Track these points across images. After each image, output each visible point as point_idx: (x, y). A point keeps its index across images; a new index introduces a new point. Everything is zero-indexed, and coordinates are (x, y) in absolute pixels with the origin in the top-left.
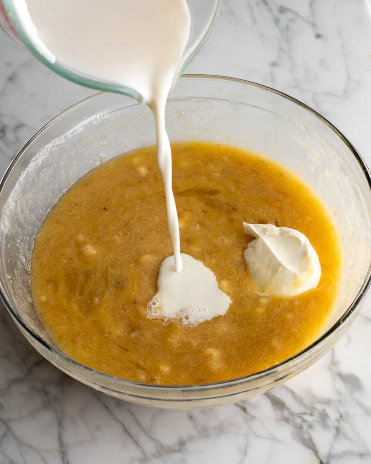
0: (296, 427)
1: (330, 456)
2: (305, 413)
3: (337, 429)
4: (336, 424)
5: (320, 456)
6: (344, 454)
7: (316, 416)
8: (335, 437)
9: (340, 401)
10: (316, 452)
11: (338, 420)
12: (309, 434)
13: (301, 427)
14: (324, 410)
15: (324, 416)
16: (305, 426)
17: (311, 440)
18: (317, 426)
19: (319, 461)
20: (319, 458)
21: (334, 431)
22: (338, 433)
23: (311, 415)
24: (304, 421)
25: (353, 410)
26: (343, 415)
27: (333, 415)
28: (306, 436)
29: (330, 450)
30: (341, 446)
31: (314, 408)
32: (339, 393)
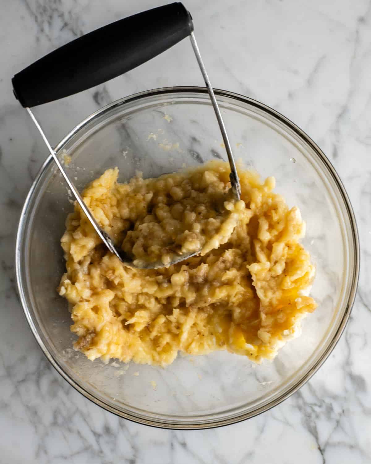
0: (306, 415)
1: (327, 444)
2: (315, 405)
3: (338, 422)
4: (338, 417)
5: (320, 443)
6: (338, 444)
7: (324, 409)
8: (335, 429)
9: (345, 398)
10: (317, 438)
11: (340, 415)
12: (315, 423)
13: (310, 416)
14: (331, 404)
15: (330, 409)
16: (313, 416)
17: (315, 428)
18: (323, 417)
19: (317, 447)
20: (318, 444)
21: (335, 423)
22: (337, 425)
23: (320, 406)
24: (314, 411)
25: (354, 408)
26: (345, 412)
27: (337, 409)
28: (312, 424)
29: (328, 439)
30: (338, 437)
31: (324, 401)
32: (346, 391)
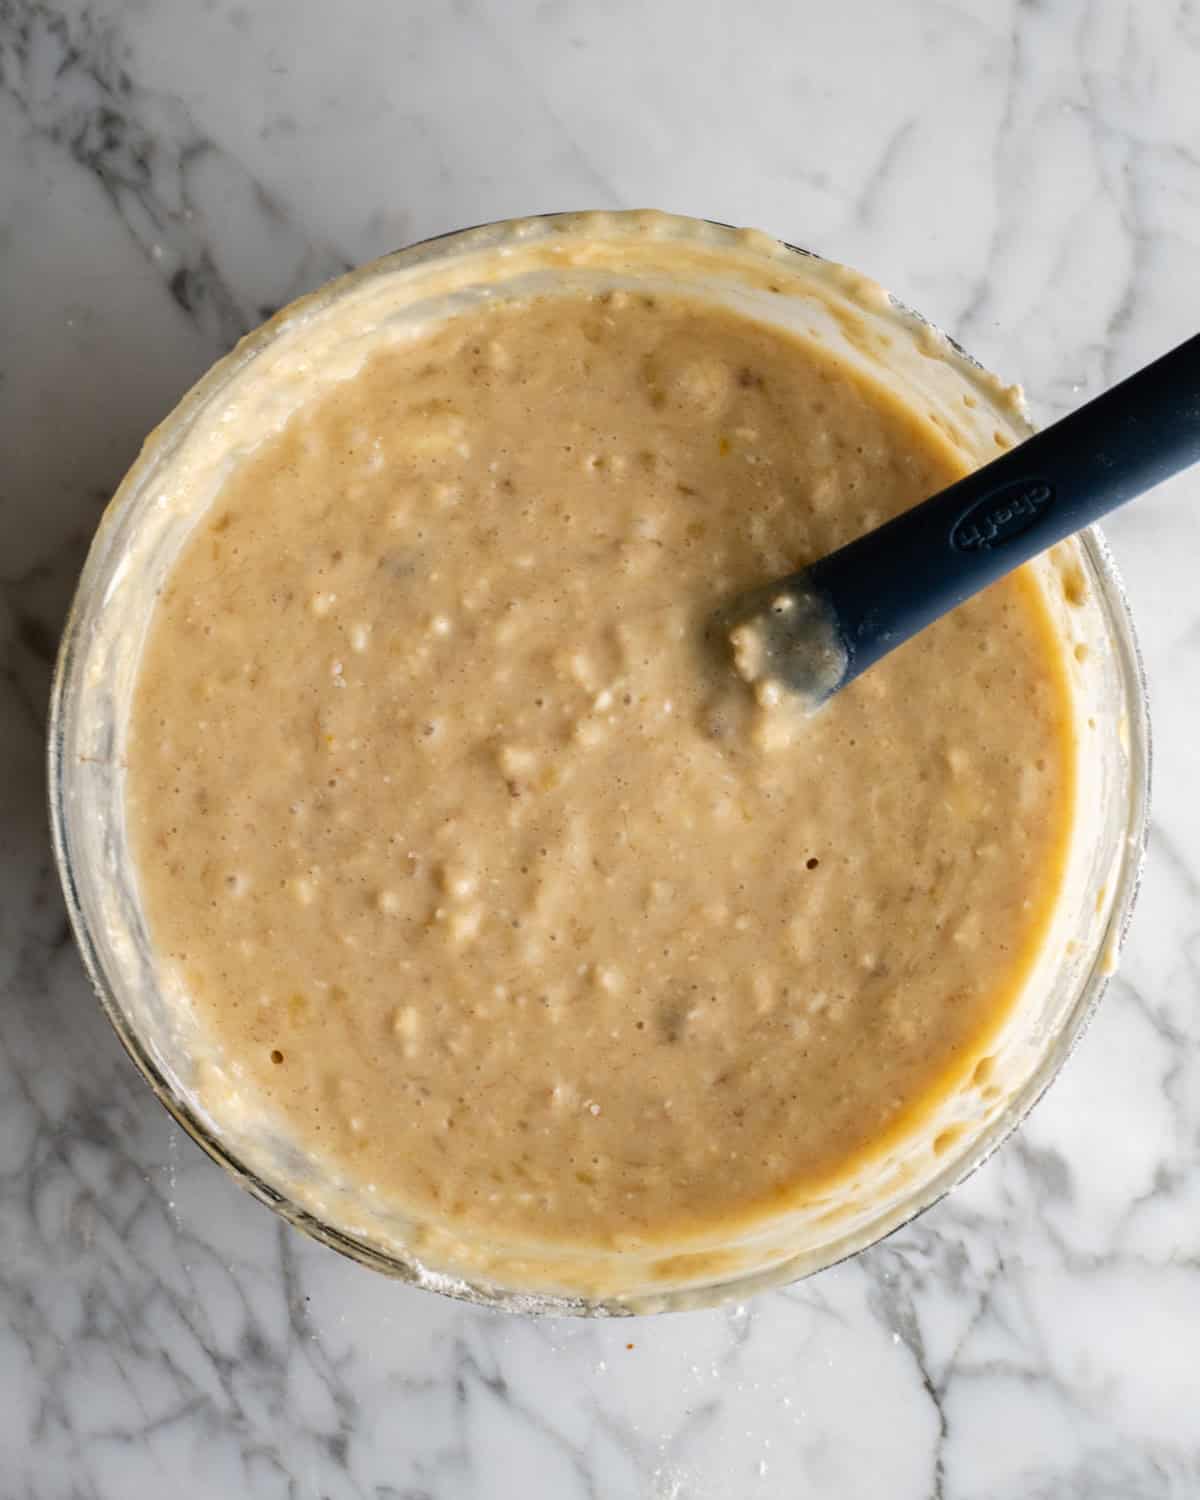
0: (881, 1280)
1: (952, 1370)
2: (912, 1247)
3: (985, 1299)
4: (984, 1286)
5: (928, 1369)
6: (990, 1369)
7: (938, 1259)
8: (976, 1320)
9: (1006, 1223)
10: (919, 1354)
11: (992, 1277)
12: (912, 1305)
13: (894, 1284)
14: (961, 1244)
15: (958, 1260)
16: (906, 1282)
17: (912, 1321)
18: (935, 1285)
19: (921, 1381)
20: (923, 1371)
21: (974, 1304)
22: (983, 1310)
23: (926, 1252)
24: (905, 1266)
25: (1034, 1254)
26: (1007, 1266)
27: (981, 1259)
28: (903, 1309)
29: (956, 1353)
30: (986, 1348)
31: (938, 1235)
32: (1009, 1200)
